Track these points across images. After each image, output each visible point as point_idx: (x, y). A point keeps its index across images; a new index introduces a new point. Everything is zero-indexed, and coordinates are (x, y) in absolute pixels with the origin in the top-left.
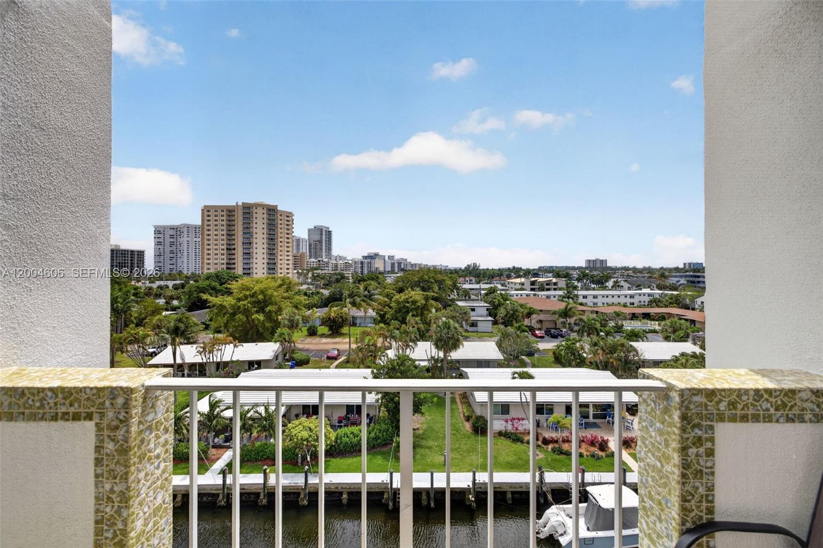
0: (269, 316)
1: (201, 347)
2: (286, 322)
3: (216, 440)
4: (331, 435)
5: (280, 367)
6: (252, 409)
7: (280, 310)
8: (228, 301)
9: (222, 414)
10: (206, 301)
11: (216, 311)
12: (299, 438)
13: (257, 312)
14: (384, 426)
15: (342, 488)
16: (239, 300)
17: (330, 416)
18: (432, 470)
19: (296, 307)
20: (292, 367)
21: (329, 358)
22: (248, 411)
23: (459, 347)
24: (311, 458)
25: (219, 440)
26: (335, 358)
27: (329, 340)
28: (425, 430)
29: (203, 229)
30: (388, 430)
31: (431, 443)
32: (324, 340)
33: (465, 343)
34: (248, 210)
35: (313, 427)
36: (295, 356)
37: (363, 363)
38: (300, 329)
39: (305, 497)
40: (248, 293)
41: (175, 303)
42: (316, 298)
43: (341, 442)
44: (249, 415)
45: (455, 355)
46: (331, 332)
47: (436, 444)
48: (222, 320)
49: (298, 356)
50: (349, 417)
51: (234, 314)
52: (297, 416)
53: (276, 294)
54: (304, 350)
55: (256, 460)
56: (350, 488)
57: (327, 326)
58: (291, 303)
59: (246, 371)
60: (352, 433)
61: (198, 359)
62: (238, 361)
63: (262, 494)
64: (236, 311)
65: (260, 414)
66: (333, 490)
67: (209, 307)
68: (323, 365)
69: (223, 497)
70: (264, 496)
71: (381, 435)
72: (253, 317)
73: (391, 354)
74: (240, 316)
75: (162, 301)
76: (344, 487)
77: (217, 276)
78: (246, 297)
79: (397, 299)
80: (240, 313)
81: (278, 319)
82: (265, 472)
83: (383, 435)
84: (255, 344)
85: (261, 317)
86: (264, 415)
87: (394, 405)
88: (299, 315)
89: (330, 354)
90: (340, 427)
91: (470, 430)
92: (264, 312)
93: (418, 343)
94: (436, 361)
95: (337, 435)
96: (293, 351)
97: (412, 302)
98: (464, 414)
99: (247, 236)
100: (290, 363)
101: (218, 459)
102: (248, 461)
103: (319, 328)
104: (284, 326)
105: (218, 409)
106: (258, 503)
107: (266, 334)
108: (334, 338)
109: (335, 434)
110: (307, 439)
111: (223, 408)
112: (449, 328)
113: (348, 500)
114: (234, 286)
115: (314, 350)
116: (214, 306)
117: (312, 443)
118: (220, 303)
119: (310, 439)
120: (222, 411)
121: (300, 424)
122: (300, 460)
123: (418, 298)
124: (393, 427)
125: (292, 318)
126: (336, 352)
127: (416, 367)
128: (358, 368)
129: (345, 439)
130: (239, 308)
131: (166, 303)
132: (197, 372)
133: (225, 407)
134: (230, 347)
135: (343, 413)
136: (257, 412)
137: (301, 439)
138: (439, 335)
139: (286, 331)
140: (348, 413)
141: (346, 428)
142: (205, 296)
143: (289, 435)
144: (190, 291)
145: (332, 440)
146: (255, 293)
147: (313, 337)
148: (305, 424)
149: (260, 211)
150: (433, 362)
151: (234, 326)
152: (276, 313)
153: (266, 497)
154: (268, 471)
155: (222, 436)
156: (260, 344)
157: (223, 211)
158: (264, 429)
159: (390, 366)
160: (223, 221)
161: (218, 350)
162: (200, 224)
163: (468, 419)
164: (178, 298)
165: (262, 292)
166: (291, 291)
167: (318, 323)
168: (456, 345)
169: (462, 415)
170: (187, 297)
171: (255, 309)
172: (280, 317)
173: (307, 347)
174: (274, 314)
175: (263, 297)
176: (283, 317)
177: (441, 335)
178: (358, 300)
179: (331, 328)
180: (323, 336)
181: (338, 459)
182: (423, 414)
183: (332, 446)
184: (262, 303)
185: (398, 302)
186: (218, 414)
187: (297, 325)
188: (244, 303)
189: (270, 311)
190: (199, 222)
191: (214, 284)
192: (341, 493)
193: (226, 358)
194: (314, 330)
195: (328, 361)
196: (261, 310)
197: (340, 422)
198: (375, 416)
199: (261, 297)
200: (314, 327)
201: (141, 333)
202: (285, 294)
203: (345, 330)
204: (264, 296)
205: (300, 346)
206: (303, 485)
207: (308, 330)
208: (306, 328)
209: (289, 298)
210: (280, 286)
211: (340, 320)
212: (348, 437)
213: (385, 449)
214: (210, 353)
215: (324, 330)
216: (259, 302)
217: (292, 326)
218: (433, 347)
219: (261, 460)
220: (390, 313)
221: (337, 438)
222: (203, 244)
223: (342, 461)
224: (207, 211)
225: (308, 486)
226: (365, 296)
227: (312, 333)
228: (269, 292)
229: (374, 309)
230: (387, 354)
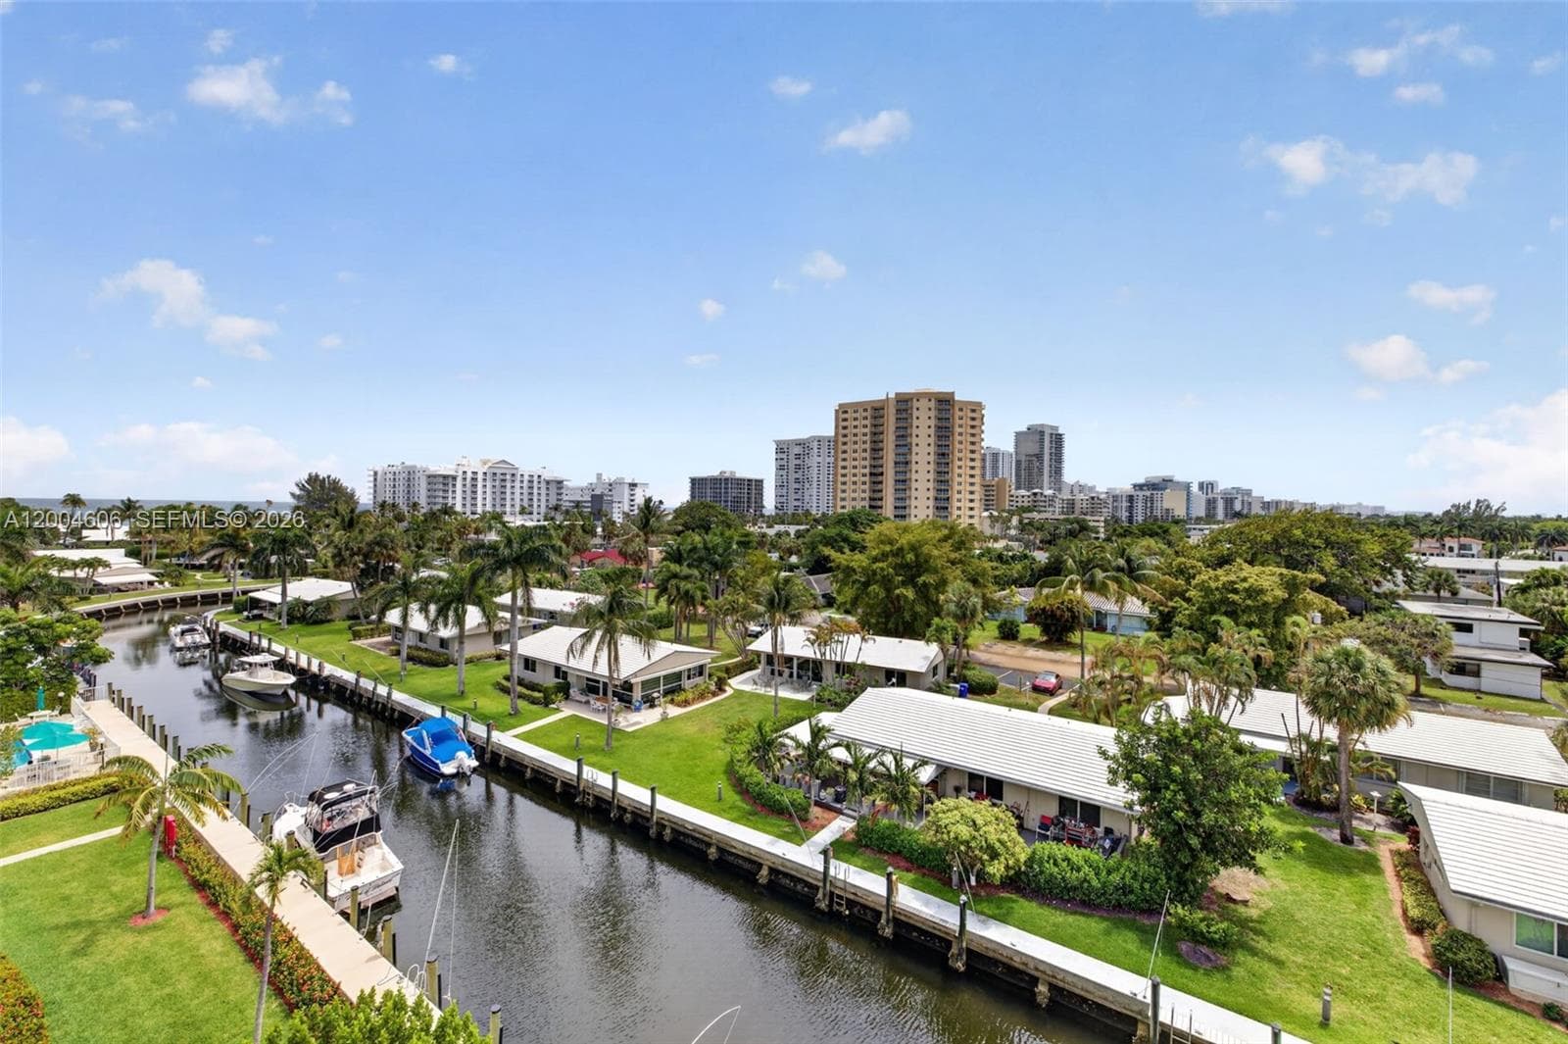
0: (923, 592)
1: (812, 632)
2: (952, 607)
3: (823, 794)
4: (1017, 849)
5: (938, 689)
6: (876, 755)
7: (943, 584)
8: (859, 560)
9: (830, 752)
10: (827, 559)
11: (841, 576)
12: (952, 835)
13: (904, 584)
14: (1144, 869)
15: (1037, 969)
16: (875, 560)
17: (1022, 808)
18: (1279, 1025)
19: (975, 582)
20: (962, 695)
21: (1036, 689)
22: (869, 758)
23: (1393, 724)
24: (977, 881)
25: (827, 795)
26: (1051, 692)
27: (1042, 653)
28: (1267, 913)
29: (836, 442)
30: (1156, 880)
31: (1283, 953)
32: (1031, 652)
33: (1418, 716)
34: (904, 404)
35: (980, 822)
36: (968, 673)
37: (1108, 714)
38: (981, 624)
39: (960, 954)
40: (888, 548)
41: (794, 559)
42: (1018, 566)
43: (1042, 872)
44: (872, 764)
45: (1376, 742)
46: (1045, 638)
47: (1300, 959)
48: (849, 593)
49: (975, 674)
50: (1064, 825)
51: (866, 584)
52: (958, 790)
53: (936, 552)
54: (988, 666)
55: (881, 851)
56: (1054, 977)
57: (1038, 624)
58: (963, 572)
59: (877, 685)
60: (1067, 859)
61: (809, 653)
62: (864, 666)
63: (884, 916)
64: (871, 578)
65: (888, 770)
66: (1017, 965)
67: (830, 570)
68: (1023, 700)
69: (824, 895)
70: (888, 921)
71: (1136, 885)
72: (897, 591)
73: (1179, 707)
74: (874, 588)
75: (775, 556)
76: (1041, 968)
77: (852, 520)
78: (884, 556)
79: (1203, 581)
80: (876, 582)
81: (938, 601)
82: (889, 875)
83: (1142, 888)
84: (898, 640)
85: (910, 593)
86: (894, 772)
87: (1172, 828)
88: (977, 596)
89: (1039, 682)
90: (1045, 838)
91: (1426, 964)
92: (915, 585)
93: (1258, 693)
94: (1316, 746)
95: (1034, 853)
96: (966, 662)
97: (1246, 590)
98: (1405, 912)
99: (901, 450)
100: (958, 686)
101: (823, 827)
102: (866, 846)
103: (1022, 626)
104: (948, 614)
105: (823, 743)
106: (877, 930)
107: (919, 625)
108: (1052, 650)
109: (1029, 851)
110: (968, 842)
111: (833, 741)
112: (1357, 667)
113: (1050, 999)
114: (870, 536)
115: (1008, 669)
116: (838, 567)
117: (977, 852)
118: (845, 563)
119: (973, 844)
120: (831, 747)
121: (957, 808)
122: (955, 879)
123: (1266, 583)
124: (1169, 878)
125: (963, 601)
126: (1053, 680)
127: (1240, 750)
128: (1096, 721)
129: (1050, 868)
130: (874, 573)
131: (781, 558)
132: (810, 674)
133: (836, 741)
134: (855, 640)
135: (1052, 810)
136: (882, 764)
137: (956, 838)
138: (1322, 680)
139: (949, 622)
140: (1062, 814)
141: (1054, 844)
142: (827, 551)
143: (934, 823)
144: (812, 543)
145: (1018, 860)
146: (901, 549)
147: (1010, 643)
148: (965, 811)
149: (924, 404)
150: (1304, 748)
151: (868, 605)
152: (936, 589)
153: (891, 925)
154: (894, 877)
155: (831, 790)
156: (906, 642)
157: (865, 410)
158: (894, 798)
159: (1166, 735)
160: (863, 429)
161: (838, 641)
162: (833, 434)
163: (1418, 928)
164: (798, 552)
165: (914, 548)
166: (966, 549)
167: (1020, 616)
168: (1381, 715)
169: (1397, 911)
170: (809, 551)
171: (900, 578)
172: (942, 597)
173: (995, 659)
174: (932, 591)
175: (913, 558)
176: (949, 597)
177: (1327, 683)
178: (1100, 575)
179: (1046, 630)
180: (1029, 642)
181: (1034, 904)
182: (1258, 871)
183: (1018, 873)
184: (913, 566)
185: (1206, 590)
186: (824, 750)
187: (973, 615)
188: (881, 565)
189: (925, 585)
190: (831, 433)
191: (846, 532)
192: (1035, 981)
193: (849, 658)
194: (1011, 629)
195: (1035, 695)
196: (910, 581)
197: (1044, 826)
198: (1128, 839)
199: (910, 557)
200: (1012, 623)
201: (741, 600)
202: (953, 556)
203: (1075, 637)
204: (917, 556)
205: (983, 657)
206: (957, 929)
207: (1000, 627)
208: (997, 623)
209: (961, 562)
210: (945, 539)
211: (1067, 614)
212: (1056, 864)
213: (1146, 922)
214: (825, 645)
215: (1030, 631)
216: (906, 566)
217: (964, 616)
218: (1304, 710)
219: (888, 853)
220: (1185, 612)
221: (1031, 861)
222: (835, 467)
223: (1040, 911)
224: (843, 411)
225: (966, 937)
226: (1119, 569)
227: (1009, 633)
228: (925, 549)
229: (1144, 601)
230: (1168, 706)
